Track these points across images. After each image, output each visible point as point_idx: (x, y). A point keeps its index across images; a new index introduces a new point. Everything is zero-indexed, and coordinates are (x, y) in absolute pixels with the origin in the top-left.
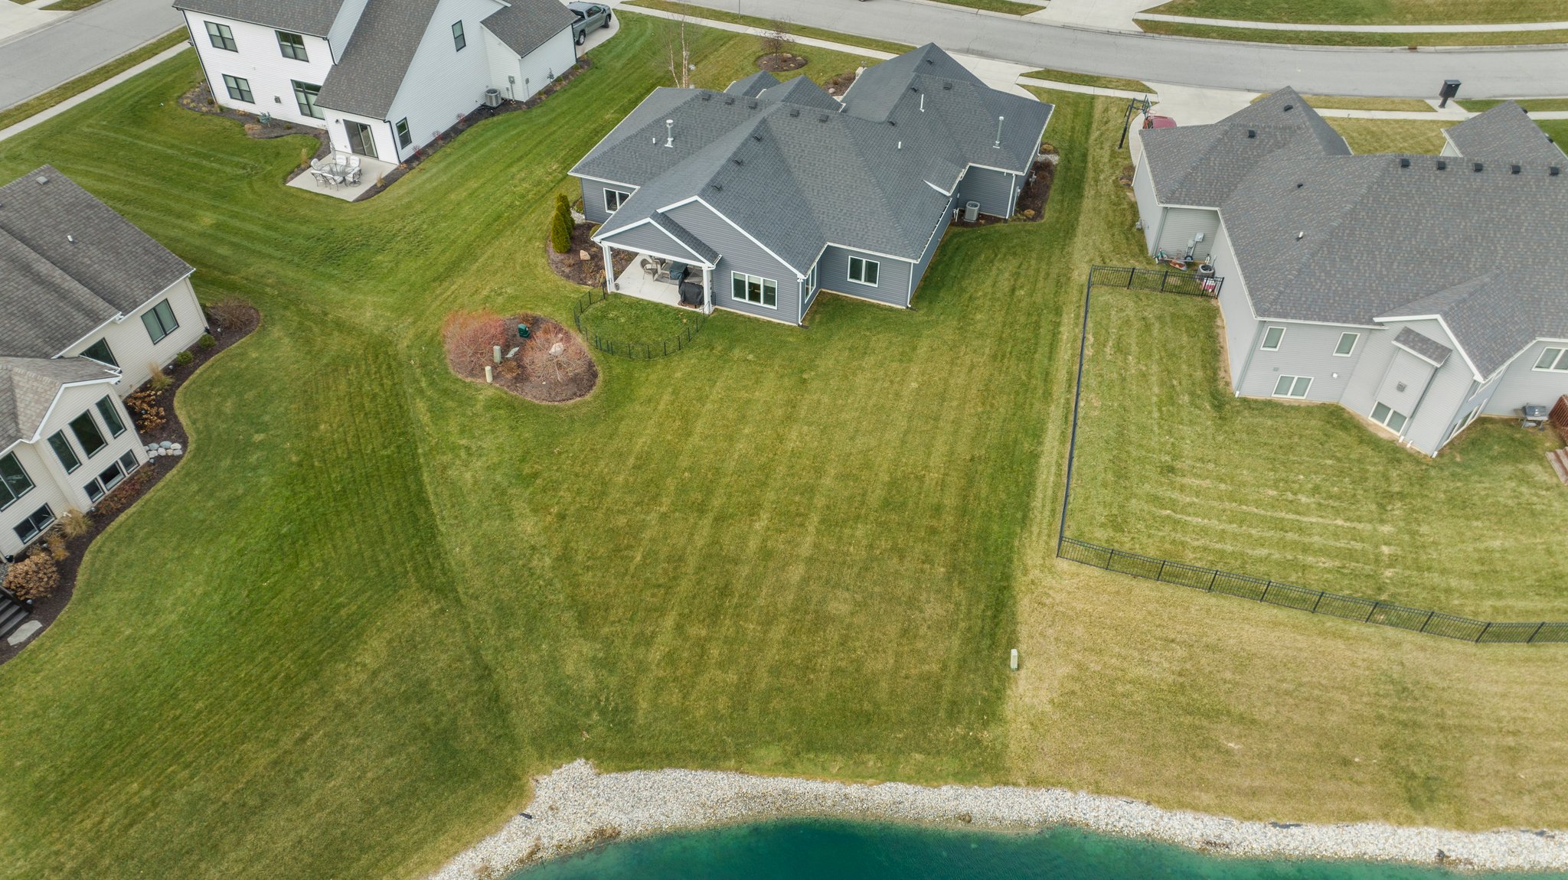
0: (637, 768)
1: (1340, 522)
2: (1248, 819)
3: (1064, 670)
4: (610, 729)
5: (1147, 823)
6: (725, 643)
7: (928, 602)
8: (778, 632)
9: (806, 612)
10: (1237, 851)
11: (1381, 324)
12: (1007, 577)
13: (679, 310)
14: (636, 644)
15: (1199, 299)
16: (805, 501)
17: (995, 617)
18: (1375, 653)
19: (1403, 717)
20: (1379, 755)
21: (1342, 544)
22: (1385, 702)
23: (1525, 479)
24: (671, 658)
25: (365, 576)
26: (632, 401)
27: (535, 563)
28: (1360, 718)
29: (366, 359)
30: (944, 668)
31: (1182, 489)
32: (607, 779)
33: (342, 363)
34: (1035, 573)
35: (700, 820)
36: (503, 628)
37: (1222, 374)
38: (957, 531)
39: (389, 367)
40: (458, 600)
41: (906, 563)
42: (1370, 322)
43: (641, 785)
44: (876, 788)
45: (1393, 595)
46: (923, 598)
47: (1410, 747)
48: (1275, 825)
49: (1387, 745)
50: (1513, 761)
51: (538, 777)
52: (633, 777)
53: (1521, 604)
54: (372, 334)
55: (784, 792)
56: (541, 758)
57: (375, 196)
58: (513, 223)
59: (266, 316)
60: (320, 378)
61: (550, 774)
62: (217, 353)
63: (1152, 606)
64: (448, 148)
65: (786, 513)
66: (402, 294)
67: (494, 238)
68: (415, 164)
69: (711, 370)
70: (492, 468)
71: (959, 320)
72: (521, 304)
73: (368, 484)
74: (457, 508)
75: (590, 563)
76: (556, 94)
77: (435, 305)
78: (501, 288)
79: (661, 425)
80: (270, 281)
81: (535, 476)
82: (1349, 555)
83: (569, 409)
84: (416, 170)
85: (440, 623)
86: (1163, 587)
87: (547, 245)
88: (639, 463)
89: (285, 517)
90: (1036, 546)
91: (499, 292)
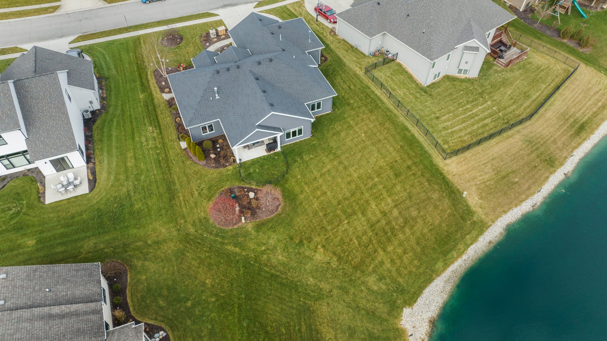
0: (418, 298)
2: (533, 195)
4: (401, 294)
5: (520, 212)
6: (399, 246)
10: (538, 204)
11: (457, 48)
15: (392, 62)
17: (448, 187)
18: (518, 136)
19: (534, 148)
20: (538, 160)
21: (486, 113)
22: (529, 147)
23: (496, 72)
25: (294, 314)
26: (297, 195)
27: (334, 266)
28: (529, 155)
29: (186, 247)
30: (451, 209)
31: (445, 121)
32: (416, 307)
34: (445, 168)
35: (445, 296)
37: (417, 82)
38: (419, 170)
39: (199, 243)
41: (417, 189)
42: (455, 49)
43: (424, 301)
44: (468, 252)
45: (507, 119)
47: (541, 154)
48: (538, 192)
49: (538, 157)
51: (401, 324)
52: (419, 301)
53: (526, 105)
55: (452, 271)
56: (396, 318)
57: (97, 184)
58: (168, 160)
59: (122, 261)
60: (181, 266)
61: (402, 320)
62: (126, 288)
63: (473, 158)
64: (97, 146)
65: (376, 198)
66: (166, 214)
67: (169, 170)
68: (93, 160)
69: (306, 168)
70: (285, 249)
71: (348, 106)
72: (216, 188)
73: (252, 287)
74: (291, 270)
75: (346, 254)
76: (108, 98)
77: (184, 209)
78: (199, 187)
79: (315, 196)
80: (102, 246)
81: (301, 241)
82: (490, 115)
83: (283, 212)
84: (97, 163)
85: (332, 307)
86: (470, 151)
87: (193, 160)
88: (324, 213)
89: (239, 321)
90: (438, 160)
91: (201, 189)
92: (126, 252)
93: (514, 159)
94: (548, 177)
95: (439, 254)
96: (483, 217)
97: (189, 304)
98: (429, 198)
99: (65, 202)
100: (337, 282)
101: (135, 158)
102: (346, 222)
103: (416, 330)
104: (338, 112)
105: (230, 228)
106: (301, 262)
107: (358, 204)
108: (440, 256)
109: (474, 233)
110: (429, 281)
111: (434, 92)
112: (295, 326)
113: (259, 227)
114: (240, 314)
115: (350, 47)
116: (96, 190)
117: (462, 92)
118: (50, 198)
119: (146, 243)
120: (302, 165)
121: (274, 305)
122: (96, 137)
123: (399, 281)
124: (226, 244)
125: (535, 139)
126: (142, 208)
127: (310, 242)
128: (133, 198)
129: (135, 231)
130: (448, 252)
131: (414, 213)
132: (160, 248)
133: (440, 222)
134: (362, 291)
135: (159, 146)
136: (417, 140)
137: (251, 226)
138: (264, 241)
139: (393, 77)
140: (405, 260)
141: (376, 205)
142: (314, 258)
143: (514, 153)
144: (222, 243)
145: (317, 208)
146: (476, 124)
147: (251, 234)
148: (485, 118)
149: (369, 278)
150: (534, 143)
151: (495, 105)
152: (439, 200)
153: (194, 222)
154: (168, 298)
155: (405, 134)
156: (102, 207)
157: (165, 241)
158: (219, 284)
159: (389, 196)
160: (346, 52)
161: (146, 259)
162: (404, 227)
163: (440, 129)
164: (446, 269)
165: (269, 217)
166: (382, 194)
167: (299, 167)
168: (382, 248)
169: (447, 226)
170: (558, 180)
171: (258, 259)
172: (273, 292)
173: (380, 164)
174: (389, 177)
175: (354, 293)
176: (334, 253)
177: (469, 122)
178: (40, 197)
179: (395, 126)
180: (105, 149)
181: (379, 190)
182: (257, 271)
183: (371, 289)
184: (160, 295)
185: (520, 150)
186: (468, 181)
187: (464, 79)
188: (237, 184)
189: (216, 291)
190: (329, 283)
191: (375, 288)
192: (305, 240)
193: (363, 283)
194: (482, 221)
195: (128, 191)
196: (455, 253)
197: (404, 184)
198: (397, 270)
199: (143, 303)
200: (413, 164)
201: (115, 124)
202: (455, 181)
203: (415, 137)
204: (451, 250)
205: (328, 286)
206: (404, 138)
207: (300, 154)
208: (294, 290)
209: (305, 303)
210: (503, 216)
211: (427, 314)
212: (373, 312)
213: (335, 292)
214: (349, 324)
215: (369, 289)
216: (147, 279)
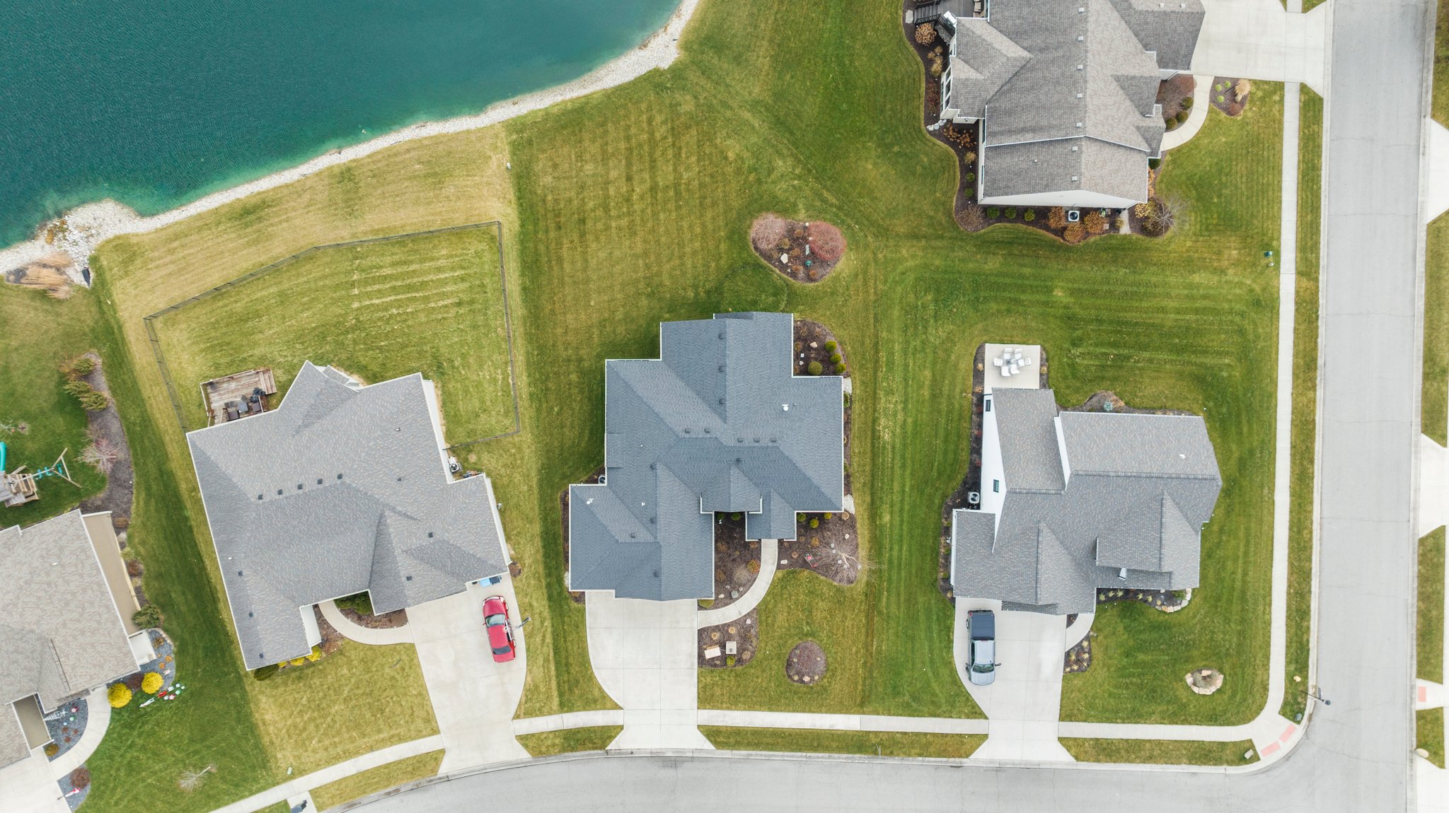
0: (644, 75)
1: (377, 302)
2: (410, 140)
3: (488, 173)
4: (661, 84)
5: (448, 126)
6: (631, 136)
7: (551, 182)
12: (520, 204)
14: (667, 119)
15: (456, 445)
16: (620, 210)
17: (522, 185)
18: (361, 227)
19: (351, 203)
20: (361, 184)
21: (376, 287)
22: (358, 207)
27: (724, 132)
28: (369, 196)
30: (538, 157)
31: (452, 294)
32: (652, 66)
34: (509, 210)
37: (440, 392)
40: (747, 102)
43: (640, 69)
44: (551, 102)
46: (554, 183)
47: (349, 191)
48: (400, 142)
49: (358, 189)
50: (311, 201)
51: (679, 55)
52: (645, 71)
54: (892, 239)
55: (585, 87)
56: (681, 62)
57: (974, 354)
61: (675, 58)
62: (959, 190)
64: (966, 427)
74: (774, 144)
76: (939, 531)
84: (970, 394)
86: (452, 226)
87: (842, 349)
90: (511, 226)
92: (952, 238)
93: (397, 196)
94: (369, 156)
95: (588, 112)
96: (502, 135)
98: (557, 179)
99: (1017, 339)
100: (729, 114)
102: (682, 181)
103: (666, 43)
106: (760, 148)
107: (656, 200)
108: (588, 109)
109: (527, 121)
113: (792, 210)
115: (507, 513)
116: (976, 344)
117: (383, 344)
118: (1034, 353)
119: (927, 242)
120: (701, 283)
121: (808, 112)
122: (966, 446)
123: (656, 98)
124: (835, 206)
125: (339, 217)
126: (923, 294)
127: (739, 169)
128: (932, 312)
129: (938, 263)
130: (576, 110)
131: (589, 167)
132: (913, 228)
133: (562, 147)
134: (704, 99)
135: (882, 395)
136: (521, 265)
138: (792, 189)
139: (477, 408)
140: (634, 118)
141: (633, 191)
142: (742, 148)
143: (390, 205)
144: (840, 209)
145: (710, 210)
146: (408, 273)
147: (804, 205)
148: (386, 278)
149: (689, 110)
150: (345, 210)
151: (350, 296)
152: (545, 173)
153: (865, 250)
154: (917, 163)
155: (533, 282)
156: (971, 313)
157: (905, 237)
158: (859, 160)
159: (609, 198)
160: (522, 502)
161: (932, 219)
162: (612, 155)
163: (470, 280)
164: (591, 93)
166: (617, 203)
167: (707, 281)
168: (654, 139)
169: (556, 141)
170: (357, 148)
171: (806, 173)
172: (803, 127)
173: (596, 246)
174: (595, 223)
175: (715, 98)
176: (716, 147)
177: (416, 280)
178: (1047, 360)
179: (537, 302)
180: (955, 416)
181: (617, 209)
182: (812, 159)
183: (693, 98)
184: (924, 168)
185: (376, 206)
186: (490, 184)
188: (797, 284)
189: (864, 153)
190: (739, 115)
191: (688, 97)
192: (743, 173)
193: (699, 107)
194: (508, 131)
195: (936, 327)
196: (569, 107)
197: (581, 207)
198: (651, 110)
199: (944, 166)
200: (551, 231)
201: (936, 465)
202: (507, 190)
203: (520, 272)
204: (570, 112)
205: (741, 112)
206: (537, 276)
207: (696, 300)
208: (781, 121)
209: (775, 103)
210: (474, 128)
211: (644, 54)
212: (704, 74)
213: (736, 105)
214: (736, 68)
215: (696, 98)
216: (935, 192)
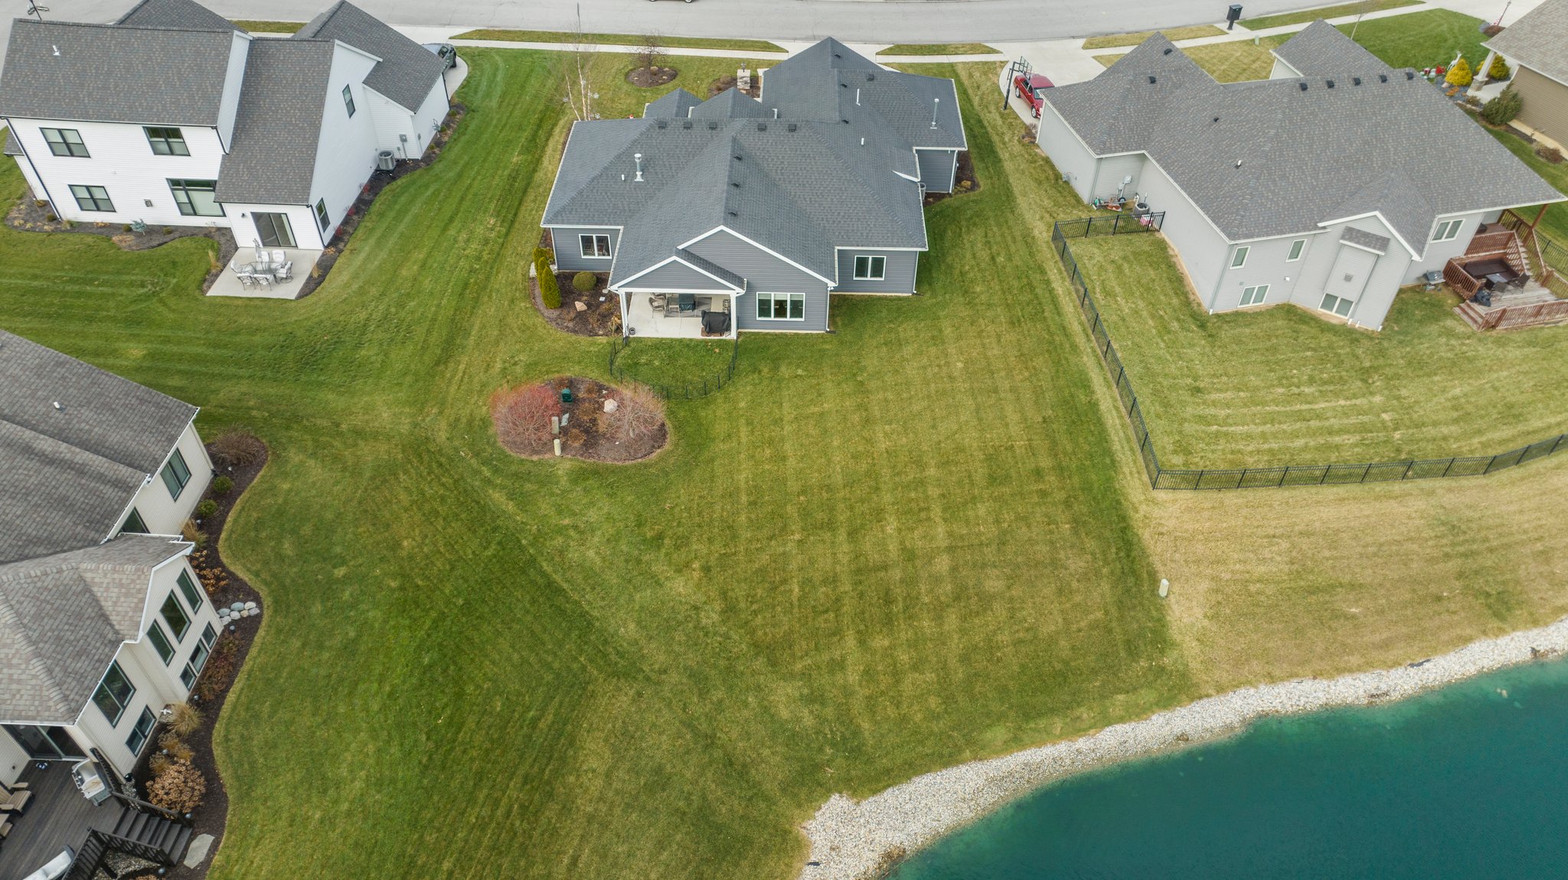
0: (889, 786)
1: (1342, 402)
2: (1391, 667)
3: (1204, 585)
4: (847, 758)
5: (1321, 694)
6: (909, 646)
7: (1068, 558)
8: (952, 621)
9: (969, 598)
10: (1395, 696)
11: (1324, 228)
12: (1123, 518)
13: (706, 342)
14: (832, 672)
15: (1145, 234)
16: (921, 495)
17: (1128, 556)
18: (1420, 503)
19: (1461, 549)
20: (1458, 585)
21: (1353, 420)
22: (1444, 541)
23: (1450, 333)
24: (868, 674)
25: (544, 682)
26: (713, 440)
27: (704, 621)
28: (1432, 560)
29: (410, 462)
30: (1107, 613)
31: (1214, 404)
32: (869, 804)
33: (386, 474)
34: (1143, 509)
35: (967, 814)
36: (703, 694)
37: (1192, 297)
38: (1063, 488)
39: (441, 465)
40: (648, 679)
41: (1034, 529)
42: (1316, 228)
43: (900, 800)
44: (1100, 736)
45: (1409, 453)
46: (1062, 555)
47: (1476, 573)
48: (1412, 665)
49: (1460, 575)
50: (1547, 561)
51: (804, 825)
52: (888, 794)
53: (1497, 435)
54: (400, 434)
55: (1026, 764)
56: (799, 806)
57: (319, 289)
58: (485, 288)
59: (270, 442)
60: (373, 493)
61: (815, 818)
62: (240, 494)
63: (1244, 512)
64: (367, 223)
65: (910, 511)
66: (411, 386)
67: (474, 308)
68: (341, 245)
69: (771, 393)
70: (613, 540)
71: (963, 295)
72: (544, 369)
73: (490, 590)
74: (598, 589)
75: (755, 607)
76: (448, 145)
77: (453, 389)
78: (512, 357)
79: (753, 457)
80: (251, 403)
81: (660, 537)
82: (1363, 428)
83: (656, 463)
84: (346, 252)
85: (644, 706)
86: (1245, 493)
87: (534, 304)
88: (752, 499)
89: (419, 646)
90: (1133, 484)
91: (513, 362)
92: (288, 428)
93: (1375, 555)
94: (1467, 640)
95: (1011, 707)
96: (1194, 665)
97: (340, 572)
98: (1055, 563)
99: (239, 302)
100: (692, 659)
101: (423, 266)
102: (797, 537)
103: (836, 858)
104: (927, 299)
105: (523, 457)
106: (630, 581)
107: (851, 508)
108: (1012, 714)
109: (1146, 696)
110: (947, 758)
111: (1226, 333)
112: (529, 709)
113: (579, 476)
114: (429, 636)
115: (1052, 177)
116: (311, 299)
117: (1309, 353)
118: (223, 287)
119: (338, 425)
120: (765, 382)
121: (512, 646)
122: (376, 207)
123: (859, 726)
124: (495, 486)
125: (1474, 526)
126: (373, 359)
127: (677, 547)
128: (369, 336)
129: (331, 397)
130: (1040, 715)
131: (993, 584)
132: (356, 445)
133: (1058, 633)
134: (746, 705)
135: (485, 257)
136: (1099, 419)
137: (568, 467)
138: (577, 509)
139: (1126, 266)
140: (907, 686)
141: (899, 530)
142: (668, 584)
143: (1382, 540)
144: (488, 482)
145: (742, 485)
146: (1304, 436)
147: (557, 483)
148: (1340, 431)
149: (782, 683)
150: (1467, 537)
151: (1393, 410)
152: (1084, 577)
153: (457, 420)
154: (306, 543)
155: (1072, 396)
156: (300, 333)
157: (375, 436)
158: (427, 557)
159: (945, 520)
160: (1033, 185)
161: (314, 455)
162: (948, 606)
163: (1187, 416)
164: (1012, 753)
165: (620, 463)
166: (928, 509)
167: (755, 385)
168: (858, 632)
169: (1073, 648)
170: (1502, 659)
171: (541, 540)
172: (529, 618)
173: (963, 439)
174: (970, 476)
175: (720, 701)
176: (724, 594)
177: (1285, 427)
178: (205, 280)
179: (1058, 371)
180: (378, 233)
181: (927, 497)
182: (524, 563)
183: (773, 710)
184: (294, 532)
185: (1411, 539)
186: (1194, 562)
187: (1334, 326)
188: (594, 375)
189: (412, 569)
190: (668, 652)
191: (784, 714)
192: (671, 538)
193: (758, 688)
194: (1184, 675)
195: (368, 319)
196: (1058, 724)
197: (1001, 507)
198: (869, 698)
199: (253, 534)
200: (1053, 468)
201: (429, 193)
202: (1156, 548)
203: (1098, 410)
204: (1053, 711)
205: (662, 658)
206: (1067, 404)
207: (776, 362)
208: (577, 632)
209: (584, 668)
210: (1262, 687)
211: (890, 834)
212: (744, 766)
213: (674, 677)
214: (663, 761)
215: (766, 709)
216: (290, 490)
